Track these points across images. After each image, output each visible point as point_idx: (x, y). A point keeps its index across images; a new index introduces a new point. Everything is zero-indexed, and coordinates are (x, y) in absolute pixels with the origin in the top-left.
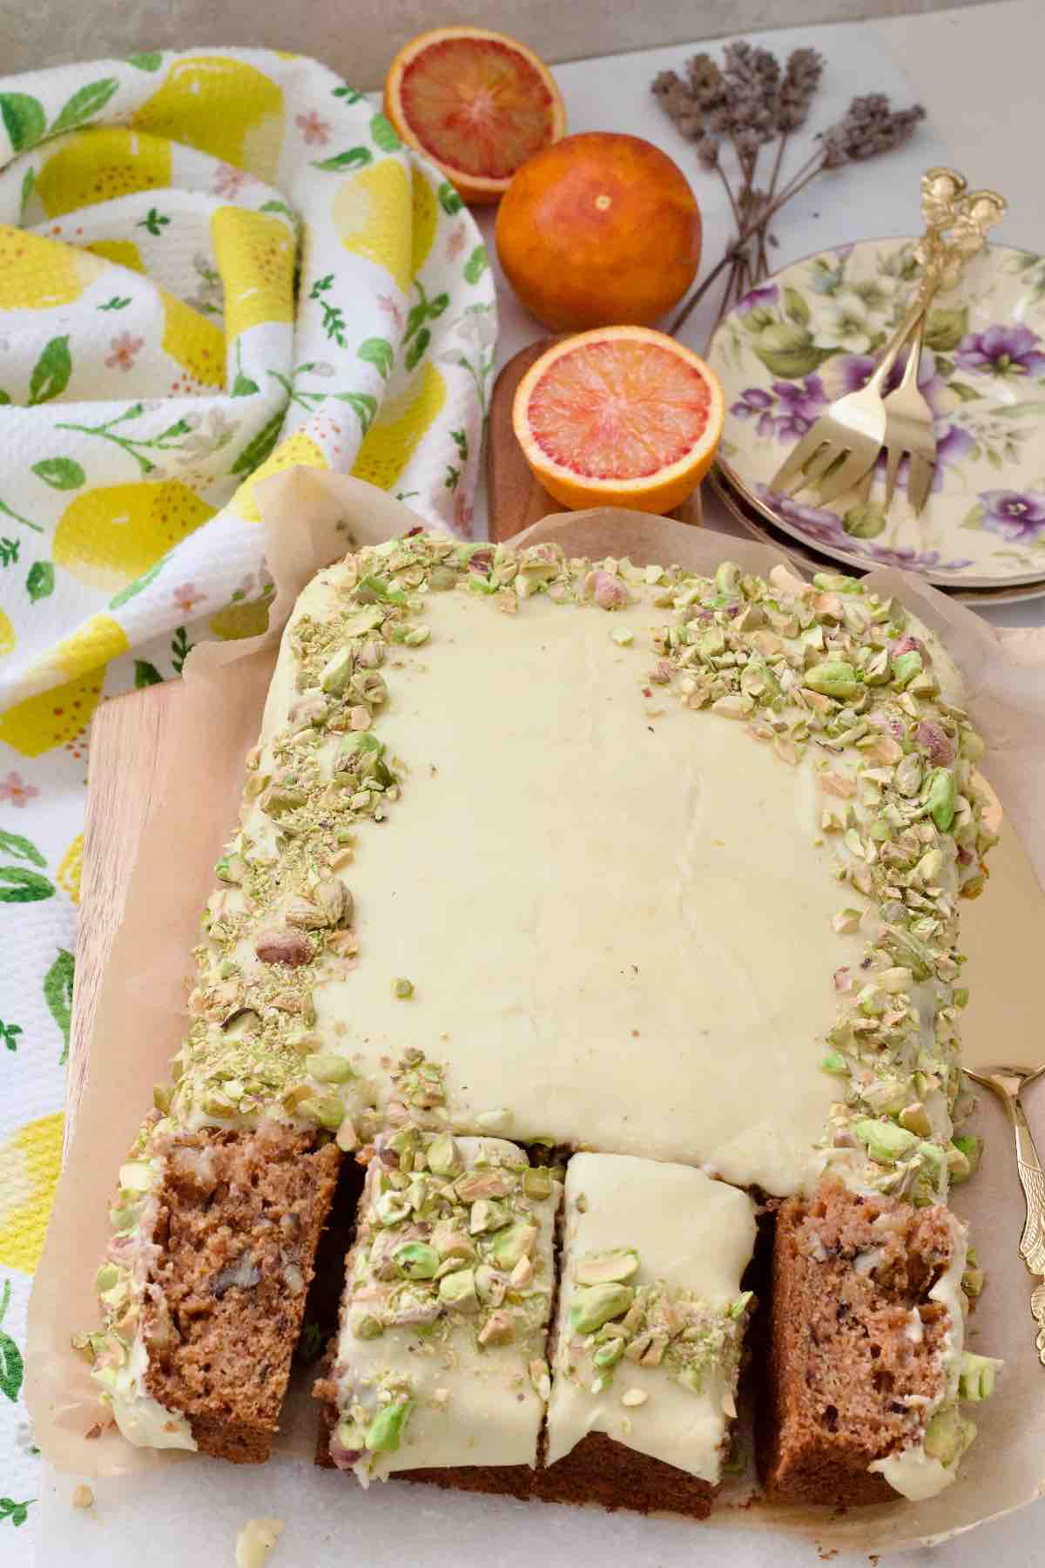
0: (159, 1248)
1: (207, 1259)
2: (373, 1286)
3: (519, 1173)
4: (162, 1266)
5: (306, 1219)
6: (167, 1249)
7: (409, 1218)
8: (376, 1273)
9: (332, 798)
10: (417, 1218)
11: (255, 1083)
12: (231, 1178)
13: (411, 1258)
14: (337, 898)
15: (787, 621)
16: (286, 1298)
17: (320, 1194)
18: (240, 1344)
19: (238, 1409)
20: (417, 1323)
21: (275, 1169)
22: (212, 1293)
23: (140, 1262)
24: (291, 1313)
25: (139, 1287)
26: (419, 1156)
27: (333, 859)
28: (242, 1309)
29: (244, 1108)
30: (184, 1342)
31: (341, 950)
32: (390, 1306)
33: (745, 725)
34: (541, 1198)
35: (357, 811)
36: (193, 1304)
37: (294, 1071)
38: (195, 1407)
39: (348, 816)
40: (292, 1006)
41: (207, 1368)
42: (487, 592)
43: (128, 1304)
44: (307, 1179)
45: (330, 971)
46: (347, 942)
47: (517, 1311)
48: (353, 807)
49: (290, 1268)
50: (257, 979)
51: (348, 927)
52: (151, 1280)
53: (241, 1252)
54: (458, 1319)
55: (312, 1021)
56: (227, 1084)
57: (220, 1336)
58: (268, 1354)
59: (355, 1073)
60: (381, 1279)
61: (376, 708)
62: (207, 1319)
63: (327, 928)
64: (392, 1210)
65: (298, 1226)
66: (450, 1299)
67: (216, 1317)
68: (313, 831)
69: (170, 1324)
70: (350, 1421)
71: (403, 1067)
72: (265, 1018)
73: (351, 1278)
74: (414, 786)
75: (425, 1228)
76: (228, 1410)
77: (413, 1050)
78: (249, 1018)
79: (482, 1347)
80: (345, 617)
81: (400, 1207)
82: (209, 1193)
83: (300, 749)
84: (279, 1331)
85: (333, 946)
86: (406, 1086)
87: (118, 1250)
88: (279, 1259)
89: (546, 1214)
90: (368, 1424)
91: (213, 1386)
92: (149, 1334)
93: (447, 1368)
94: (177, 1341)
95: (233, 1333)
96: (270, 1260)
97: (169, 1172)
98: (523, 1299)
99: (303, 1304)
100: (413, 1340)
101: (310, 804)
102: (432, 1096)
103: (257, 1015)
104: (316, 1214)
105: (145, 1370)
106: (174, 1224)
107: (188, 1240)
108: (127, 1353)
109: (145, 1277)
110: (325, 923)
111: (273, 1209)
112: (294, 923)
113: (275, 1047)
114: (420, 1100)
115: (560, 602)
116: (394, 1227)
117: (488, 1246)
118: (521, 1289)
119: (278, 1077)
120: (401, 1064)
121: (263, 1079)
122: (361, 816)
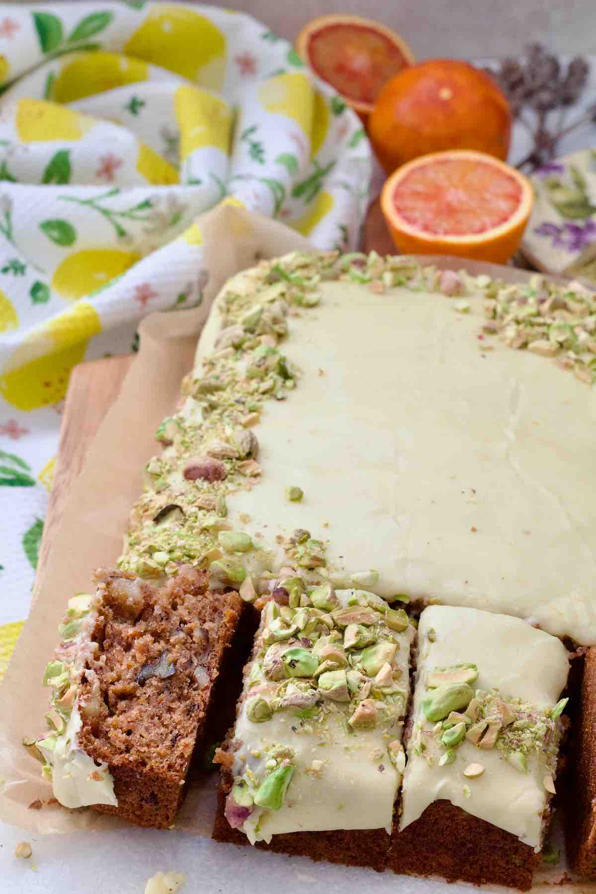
0: (95, 645)
1: (134, 657)
2: (264, 684)
3: (383, 612)
4: (97, 658)
5: (213, 635)
6: (102, 649)
7: (295, 635)
8: (267, 673)
9: (245, 385)
10: (300, 636)
11: (178, 553)
12: (156, 602)
13: (296, 658)
14: (246, 438)
15: (584, 306)
16: (195, 689)
17: (225, 620)
18: (156, 718)
19: (152, 763)
20: (299, 706)
21: (190, 599)
22: (136, 681)
23: (80, 653)
24: (198, 700)
25: (77, 671)
26: (303, 597)
27: (244, 419)
28: (159, 694)
29: (168, 570)
30: (111, 714)
32: (278, 696)
33: (553, 359)
34: (401, 630)
35: (264, 393)
36: (119, 686)
37: (209, 547)
38: (117, 760)
39: (257, 396)
40: (209, 505)
41: (129, 733)
42: (363, 282)
43: (67, 686)
44: (215, 610)
45: (240, 484)
46: (252, 467)
47: (379, 704)
48: (261, 390)
49: (199, 669)
50: (183, 491)
51: (254, 458)
52: (87, 666)
53: (160, 653)
54: (332, 707)
55: (224, 513)
56: (156, 555)
57: (141, 711)
58: (178, 727)
59: (255, 546)
60: (271, 679)
61: (281, 337)
62: (131, 700)
63: (238, 459)
64: (282, 628)
65: (207, 639)
66: (326, 689)
67: (139, 698)
68: (231, 405)
69: (101, 699)
70: (242, 785)
71: (293, 542)
72: (187, 514)
73: (247, 681)
74: (308, 382)
75: (308, 644)
76: (144, 764)
77: (301, 530)
78: (175, 513)
79: (351, 729)
80: (258, 291)
81: (288, 626)
82: (137, 613)
83: (222, 361)
84: (188, 712)
85: (242, 470)
86: (295, 553)
87: (62, 651)
88: (191, 662)
89: (405, 641)
90: (256, 787)
91: (133, 745)
92: (83, 704)
93: (322, 745)
94: (106, 712)
95: (151, 710)
96: (183, 660)
97: (107, 593)
98: (385, 695)
99: (208, 694)
100: (296, 722)
101: (228, 390)
102: (315, 559)
103: (181, 510)
104: (222, 633)
105: (79, 730)
106: (109, 630)
107: (119, 643)
108: (65, 724)
109: (83, 664)
110: (237, 455)
111: (189, 625)
112: (214, 455)
113: (195, 531)
114: (306, 561)
115: (416, 290)
116: (283, 641)
117: (357, 658)
118: (384, 687)
119: (195, 550)
120: (291, 539)
121: (184, 551)
122: (266, 396)
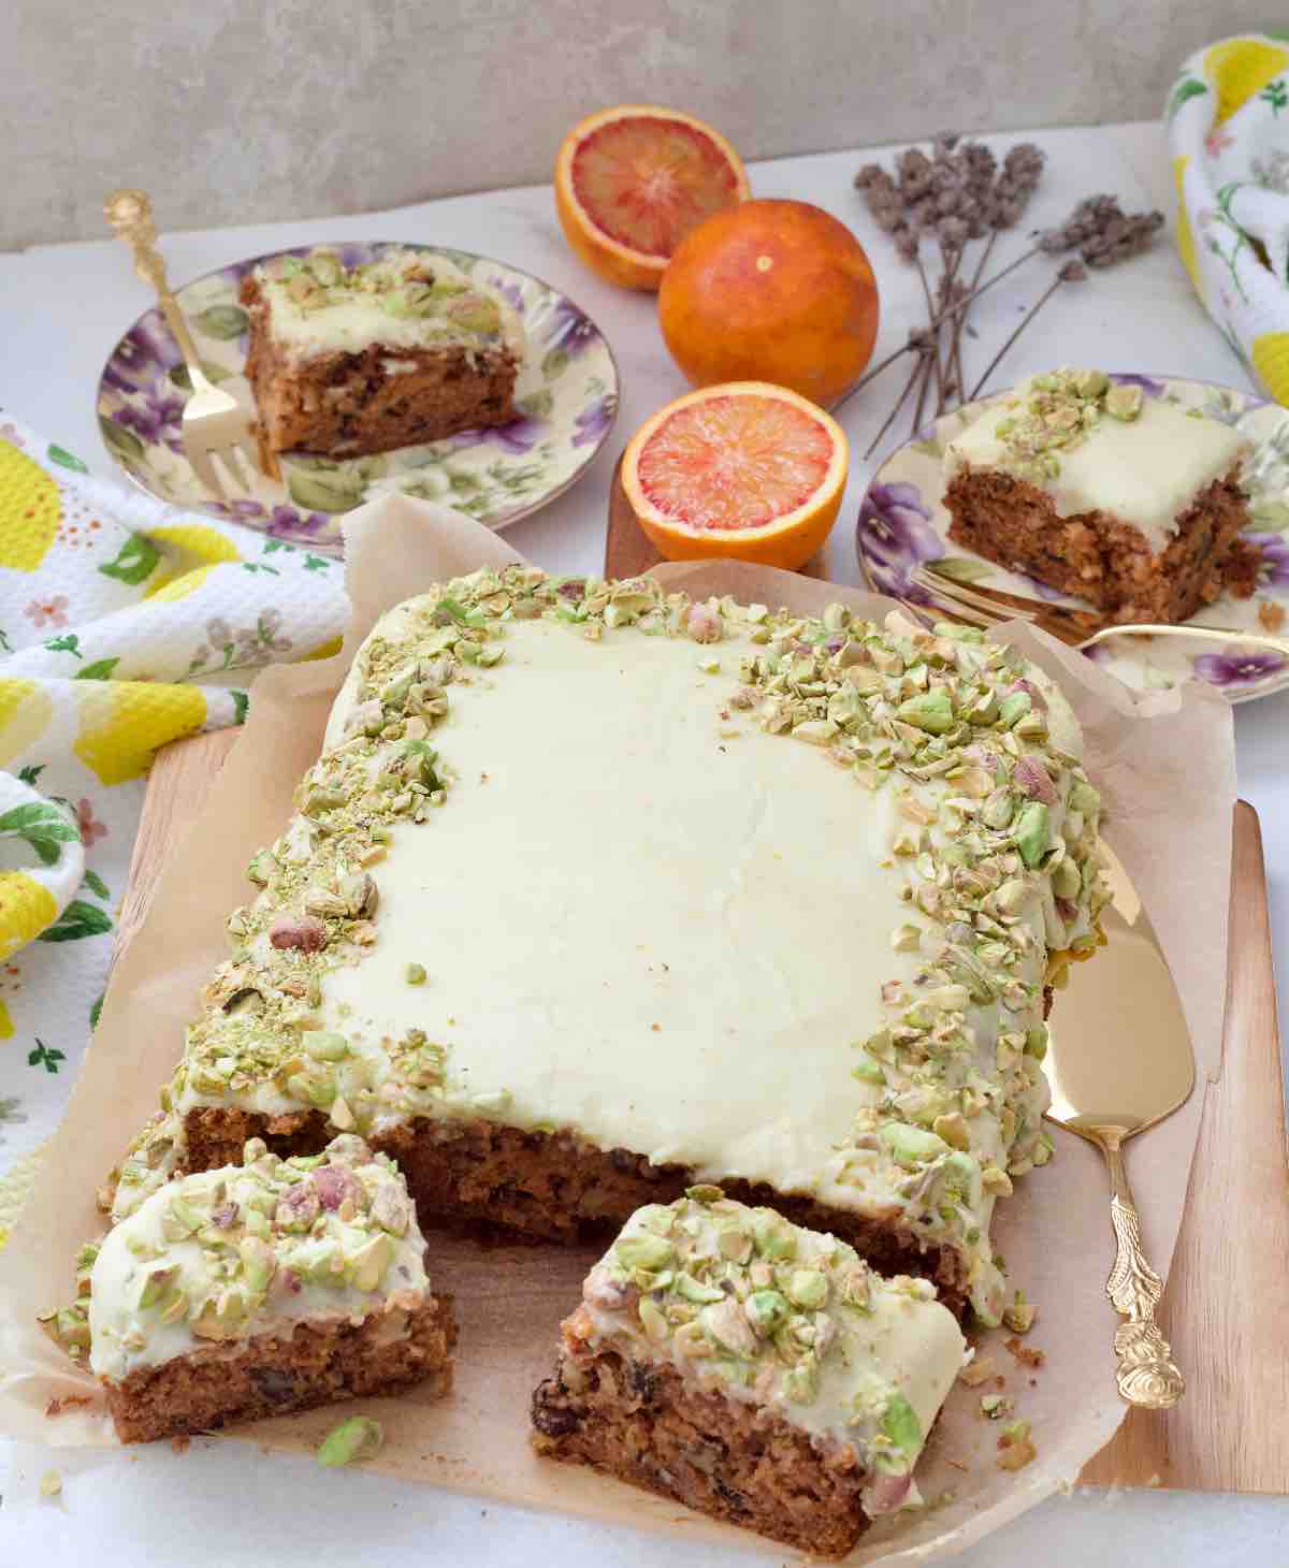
9: (373, 799)
11: (248, 1061)
14: (361, 889)
15: (892, 657)
27: (364, 855)
29: (234, 1084)
31: (357, 938)
33: (825, 751)
35: (398, 812)
37: (291, 1051)
39: (388, 818)
40: (299, 988)
42: (574, 620)
45: (344, 957)
46: (365, 930)
48: (394, 808)
50: (268, 965)
51: (370, 918)
55: (317, 1003)
56: (220, 1061)
59: (352, 1052)
61: (436, 719)
63: (346, 917)
68: (351, 831)
71: (403, 1047)
72: (269, 1001)
74: (463, 792)
77: (415, 1031)
78: (252, 1000)
80: (419, 638)
83: (350, 756)
85: (350, 935)
86: (403, 1064)
101: (350, 806)
102: (428, 1074)
103: (261, 996)
110: (345, 912)
112: (313, 912)
113: (276, 1027)
114: (415, 1077)
115: (648, 633)
119: (273, 1055)
120: (401, 1043)
121: (258, 1057)
122: (402, 816)
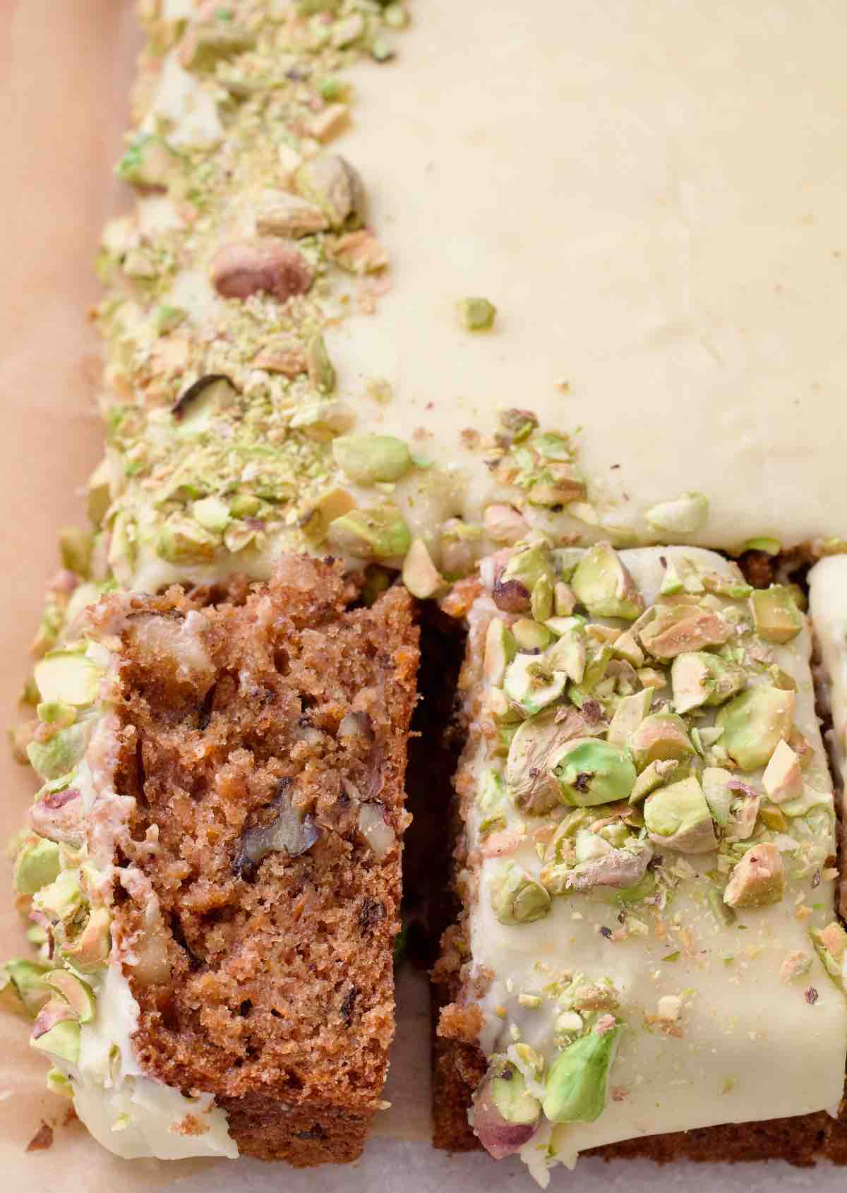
0: (129, 801)
1: (217, 810)
2: (518, 827)
3: (740, 600)
4: (138, 831)
5: (381, 721)
6: (143, 802)
7: (565, 699)
8: (521, 802)
9: (299, 33)
10: (579, 697)
11: (246, 499)
12: (239, 661)
13: (586, 768)
14: (337, 180)
16: (367, 866)
17: (399, 675)
18: (298, 959)
19: (313, 1077)
20: (615, 884)
21: (314, 639)
22: (235, 873)
23: (98, 830)
24: (380, 890)
25: (101, 875)
26: (561, 588)
27: (318, 124)
28: (293, 895)
29: (233, 543)
30: (197, 966)
31: (359, 264)
32: (559, 859)
34: (783, 639)
35: (344, 48)
36: (203, 895)
37: (312, 471)
38: (235, 1083)
39: (330, 58)
40: (291, 363)
41: (245, 1009)
43: (85, 908)
44: (370, 651)
45: (346, 300)
47: (783, 842)
48: (338, 41)
49: (366, 812)
50: (222, 328)
51: (363, 227)
52: (122, 861)
53: (276, 793)
54: (682, 868)
55: (329, 382)
56: (199, 507)
57: (261, 949)
58: (351, 972)
59: (419, 461)
60: (531, 812)
62: (231, 920)
63: (329, 231)
64: (534, 687)
65: (370, 734)
66: (667, 834)
67: (248, 915)
68: (278, 87)
69: (166, 935)
70: (509, 1073)
71: (502, 443)
72: (247, 389)
73: (474, 818)
75: (595, 713)
76: (294, 1082)
77: (515, 412)
78: (219, 391)
79: (730, 913)
81: (547, 680)
82: (202, 696)
84: (364, 925)
85: (343, 260)
86: (514, 473)
87: (51, 815)
88: (344, 798)
89: (795, 663)
90: (542, 1075)
91: (262, 1043)
92: (132, 960)
93: (673, 957)
94: (184, 966)
95: (283, 941)
96: (328, 800)
97: (127, 663)
98: (790, 820)
99: (400, 874)
100: (608, 916)
101: (262, 47)
102: (565, 485)
103: (231, 384)
104: (397, 709)
105: (135, 1027)
106: (150, 754)
107: (178, 781)
108: (94, 998)
109: (111, 856)
110: (325, 224)
111: (324, 709)
112: (269, 229)
113: (272, 434)
114: (544, 493)
116: (542, 717)
117: (711, 732)
118: (786, 802)
119: (285, 484)
120: (497, 437)
121: (260, 490)
122: (351, 55)
